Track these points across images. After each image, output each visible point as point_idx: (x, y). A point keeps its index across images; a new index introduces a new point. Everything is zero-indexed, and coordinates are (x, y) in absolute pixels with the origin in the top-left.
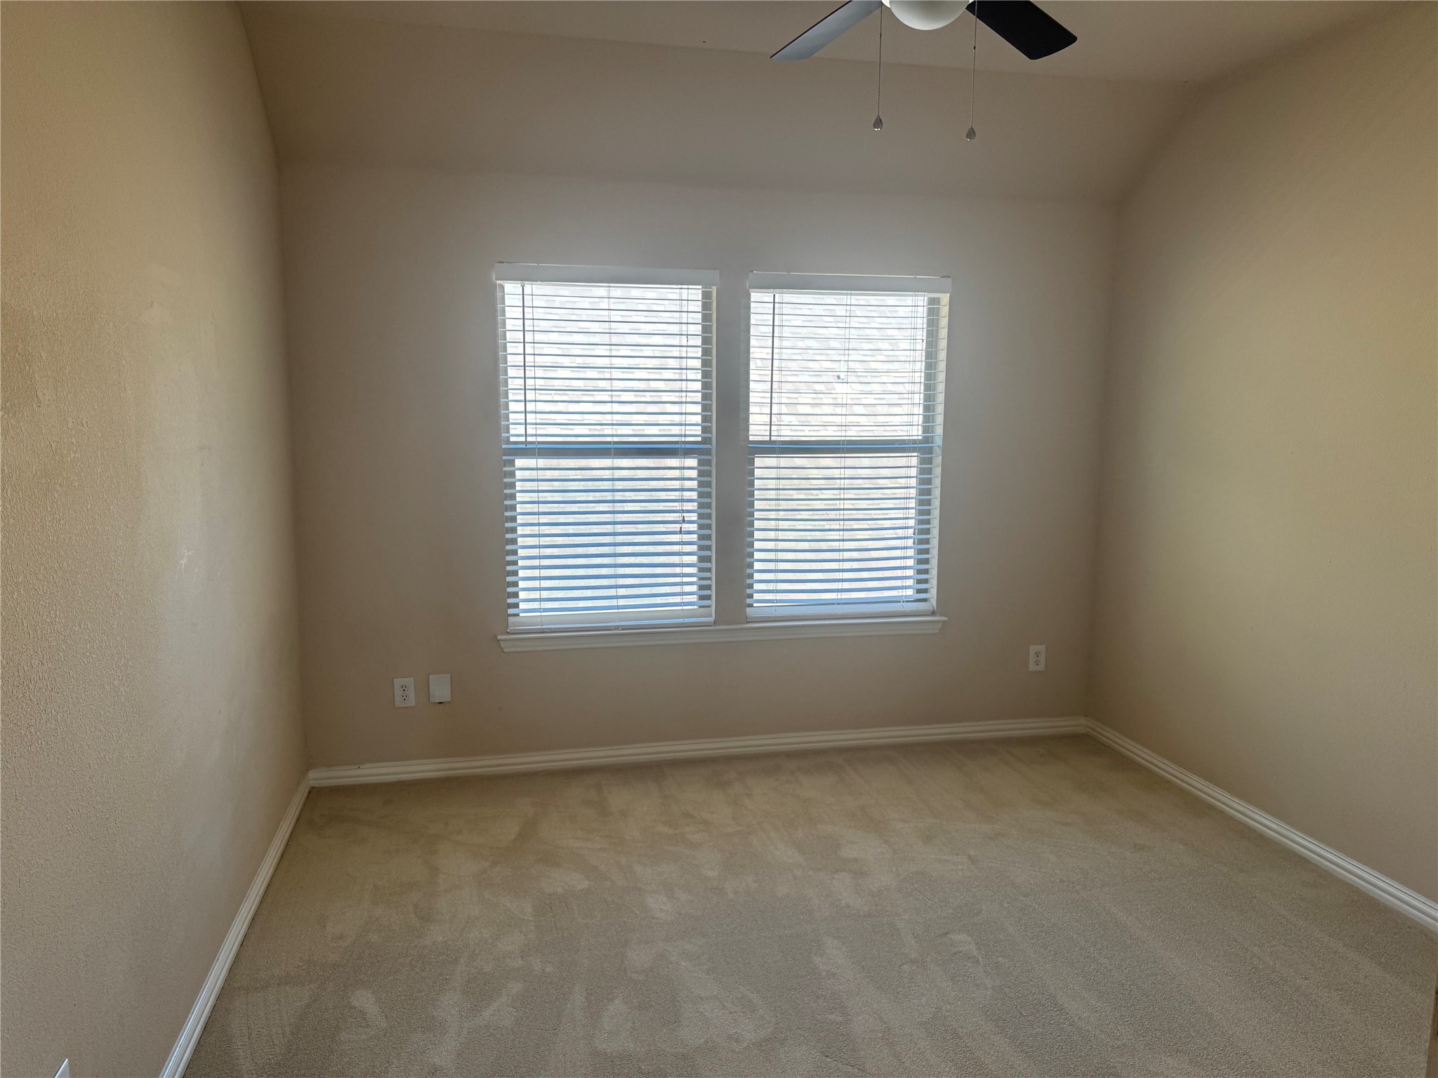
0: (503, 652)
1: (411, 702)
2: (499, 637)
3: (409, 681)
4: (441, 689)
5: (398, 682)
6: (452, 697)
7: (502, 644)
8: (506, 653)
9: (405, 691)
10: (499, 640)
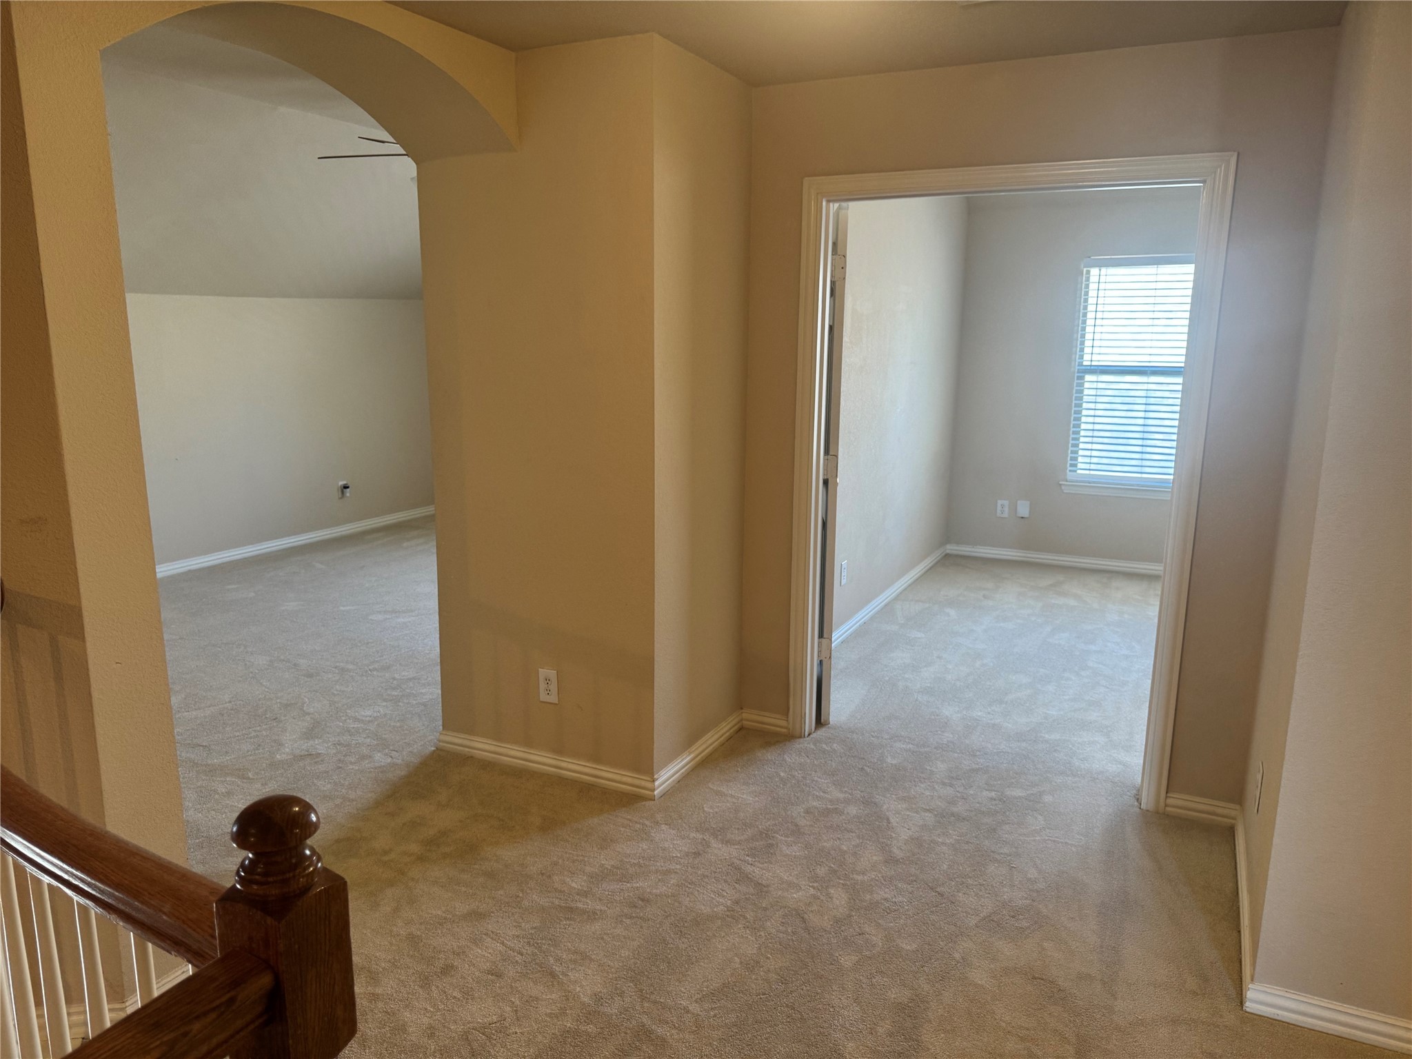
0: (1063, 493)
1: (1006, 515)
2: (1061, 483)
3: (1006, 503)
4: (1023, 509)
5: (1000, 502)
6: (1030, 515)
7: (1063, 487)
8: (1066, 493)
9: (1003, 507)
10: (1061, 485)
